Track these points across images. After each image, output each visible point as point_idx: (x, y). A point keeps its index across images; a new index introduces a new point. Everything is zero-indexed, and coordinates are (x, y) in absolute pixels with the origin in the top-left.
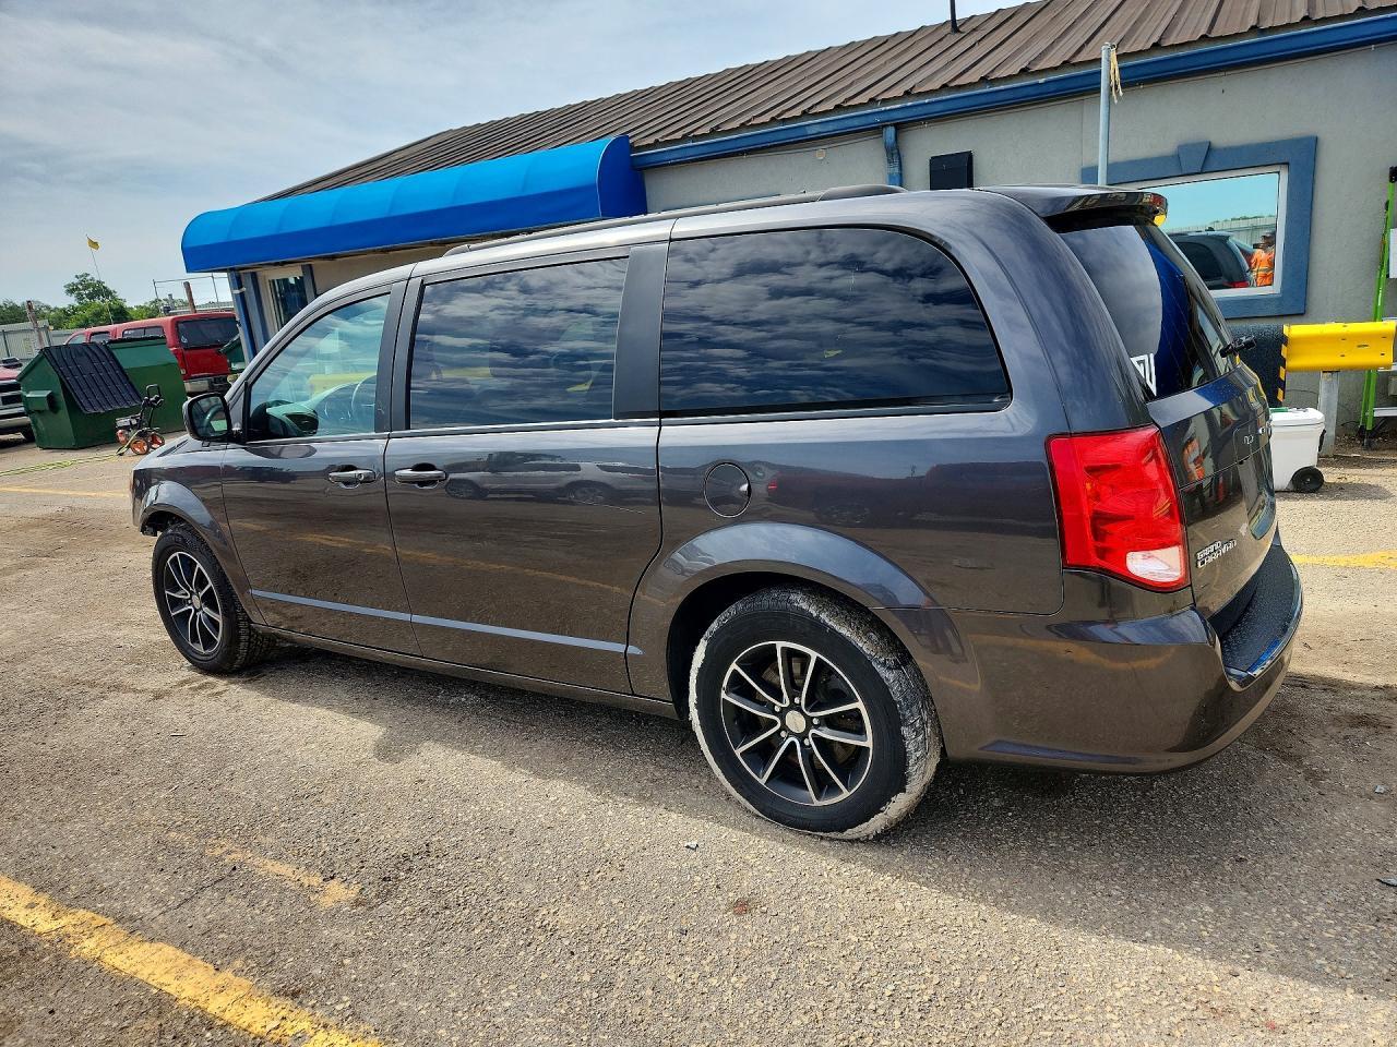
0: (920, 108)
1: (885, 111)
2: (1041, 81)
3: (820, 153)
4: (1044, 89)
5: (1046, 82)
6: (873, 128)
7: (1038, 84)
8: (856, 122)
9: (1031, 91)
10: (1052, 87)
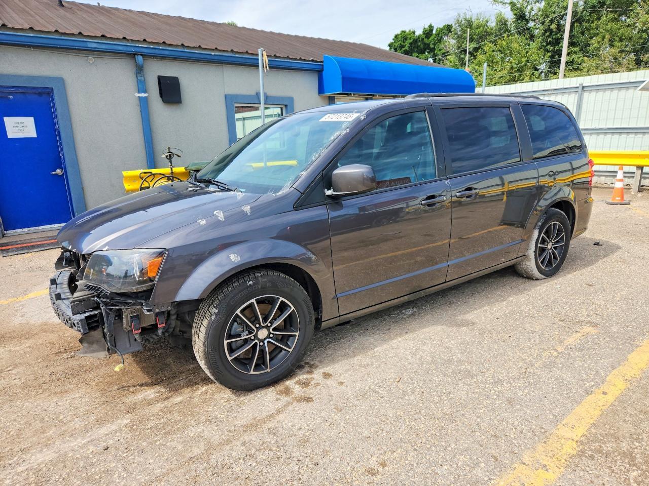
0: (157, 50)
1: (138, 47)
2: (213, 54)
3: (91, 59)
4: (213, 57)
5: (214, 55)
6: (128, 54)
7: (211, 55)
8: (120, 48)
9: (208, 57)
10: (216, 58)
